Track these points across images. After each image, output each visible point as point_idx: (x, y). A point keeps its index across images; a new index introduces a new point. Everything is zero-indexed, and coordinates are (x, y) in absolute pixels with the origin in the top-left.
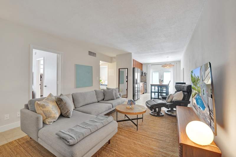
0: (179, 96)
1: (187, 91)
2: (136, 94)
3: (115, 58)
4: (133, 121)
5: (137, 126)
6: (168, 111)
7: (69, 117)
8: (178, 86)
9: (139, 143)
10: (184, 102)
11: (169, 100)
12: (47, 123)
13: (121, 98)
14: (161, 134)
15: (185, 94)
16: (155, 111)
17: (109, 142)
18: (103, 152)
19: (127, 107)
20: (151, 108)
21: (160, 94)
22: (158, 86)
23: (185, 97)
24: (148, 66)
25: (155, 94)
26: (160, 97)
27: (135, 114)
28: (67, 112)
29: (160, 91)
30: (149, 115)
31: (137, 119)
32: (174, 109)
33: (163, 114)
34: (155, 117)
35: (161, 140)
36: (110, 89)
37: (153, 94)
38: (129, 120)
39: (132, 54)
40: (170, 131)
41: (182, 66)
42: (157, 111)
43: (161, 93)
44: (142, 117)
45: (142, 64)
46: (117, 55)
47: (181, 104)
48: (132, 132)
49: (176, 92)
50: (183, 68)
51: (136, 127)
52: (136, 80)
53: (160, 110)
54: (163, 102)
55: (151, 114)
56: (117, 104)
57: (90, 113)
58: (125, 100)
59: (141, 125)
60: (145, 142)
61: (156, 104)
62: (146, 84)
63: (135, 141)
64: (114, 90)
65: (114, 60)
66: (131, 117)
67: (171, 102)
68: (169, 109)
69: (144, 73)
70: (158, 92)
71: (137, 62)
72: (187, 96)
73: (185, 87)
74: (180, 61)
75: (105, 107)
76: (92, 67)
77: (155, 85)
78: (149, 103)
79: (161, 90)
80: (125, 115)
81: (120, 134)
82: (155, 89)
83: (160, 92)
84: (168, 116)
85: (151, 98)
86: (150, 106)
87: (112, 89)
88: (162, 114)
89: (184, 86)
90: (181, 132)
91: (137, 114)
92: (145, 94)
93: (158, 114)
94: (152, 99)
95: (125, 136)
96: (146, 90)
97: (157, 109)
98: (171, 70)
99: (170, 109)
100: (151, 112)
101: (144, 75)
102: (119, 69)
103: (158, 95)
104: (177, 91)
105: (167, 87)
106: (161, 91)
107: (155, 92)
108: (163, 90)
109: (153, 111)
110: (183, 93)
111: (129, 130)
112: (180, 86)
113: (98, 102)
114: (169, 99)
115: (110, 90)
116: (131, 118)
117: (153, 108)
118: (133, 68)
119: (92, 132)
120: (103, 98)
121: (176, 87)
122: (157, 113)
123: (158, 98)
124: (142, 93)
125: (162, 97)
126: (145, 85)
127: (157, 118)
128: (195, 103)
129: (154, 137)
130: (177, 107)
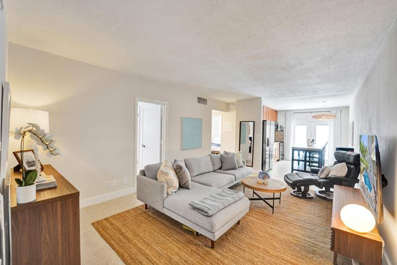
0: (341, 170)
1: (355, 162)
2: (267, 160)
3: (233, 104)
4: (266, 200)
5: (273, 207)
6: (320, 192)
7: (189, 189)
8: (339, 154)
9: (278, 228)
10: (349, 180)
11: (323, 176)
12: (170, 193)
13: (245, 167)
14: (309, 222)
15: (350, 167)
16: (299, 190)
17: (238, 223)
18: (234, 232)
19: (257, 181)
20: (293, 185)
21: (308, 164)
22: (306, 151)
23: (351, 173)
24: (288, 114)
25: (299, 164)
26: (308, 168)
27: (271, 191)
28: (187, 182)
29: (308, 159)
30: (290, 195)
31: (274, 199)
32: (332, 190)
33: (312, 196)
34: (299, 199)
35: (307, 229)
36: (230, 153)
37: (296, 163)
38: (260, 199)
39: (263, 98)
40: (322, 219)
41: (352, 117)
42: (303, 190)
43: (310, 162)
44: (279, 197)
45: (277, 111)
46: (237, 101)
47: (343, 183)
48: (267, 215)
49: (335, 163)
50: (353, 123)
51: (271, 209)
52: (268, 140)
53: (307, 190)
54: (313, 178)
55: (292, 195)
56: (241, 176)
57: (210, 186)
58: (251, 171)
59: (278, 208)
60: (285, 228)
61: (300, 180)
62: (283, 146)
63: (272, 226)
64: (236, 155)
65: (232, 107)
66: (263, 195)
67: (325, 178)
68: (322, 188)
69: (280, 126)
70: (305, 161)
71: (269, 108)
72: (353, 171)
73: (350, 157)
74: (348, 108)
75: (226, 178)
76: (201, 120)
77: (299, 150)
78: (289, 177)
79: (310, 157)
80: (254, 193)
81: (249, 215)
82: (299, 155)
83: (308, 161)
84: (321, 199)
85: (293, 170)
86: (291, 182)
87: (232, 153)
88: (310, 195)
89: (350, 155)
90: (335, 217)
91: (274, 192)
92: (281, 162)
93: (304, 196)
94: (294, 172)
95: (257, 219)
96: (283, 155)
97: (303, 188)
98: (331, 122)
99: (324, 189)
100: (292, 191)
101: (279, 129)
102: (241, 122)
103: (305, 165)
104: (338, 161)
105: (320, 152)
106: (310, 159)
107: (299, 161)
108: (313, 157)
109: (296, 190)
110: (347, 166)
111: (262, 212)
112: (342, 153)
113: (214, 171)
114: (322, 173)
115: (229, 156)
116: (263, 197)
117: (296, 185)
118: (263, 121)
119: (226, 206)
120: (221, 166)
121: (336, 156)
122: (303, 193)
123: (305, 171)
124: (276, 159)
125: (311, 170)
126: (281, 147)
127: (301, 200)
128: (363, 183)
129: (299, 224)
130: (335, 186)
